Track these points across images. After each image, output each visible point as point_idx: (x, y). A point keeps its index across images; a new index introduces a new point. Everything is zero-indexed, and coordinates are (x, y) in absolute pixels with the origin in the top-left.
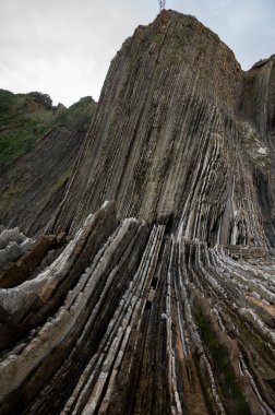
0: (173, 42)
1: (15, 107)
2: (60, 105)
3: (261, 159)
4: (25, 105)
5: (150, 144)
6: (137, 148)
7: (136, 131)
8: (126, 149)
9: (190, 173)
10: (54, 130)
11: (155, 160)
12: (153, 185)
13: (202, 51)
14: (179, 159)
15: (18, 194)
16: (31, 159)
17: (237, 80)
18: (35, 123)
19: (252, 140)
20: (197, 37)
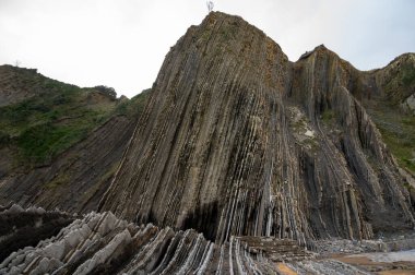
0: (219, 37)
1: (78, 99)
2: (123, 97)
3: (308, 141)
4: (89, 97)
5: (194, 128)
6: (182, 134)
7: (182, 116)
8: (172, 134)
9: (232, 157)
10: (112, 119)
11: (199, 144)
12: (196, 170)
13: (248, 44)
14: (222, 143)
15: (66, 183)
16: (85, 148)
17: (284, 69)
18: (96, 114)
19: (300, 124)
20: (242, 32)
